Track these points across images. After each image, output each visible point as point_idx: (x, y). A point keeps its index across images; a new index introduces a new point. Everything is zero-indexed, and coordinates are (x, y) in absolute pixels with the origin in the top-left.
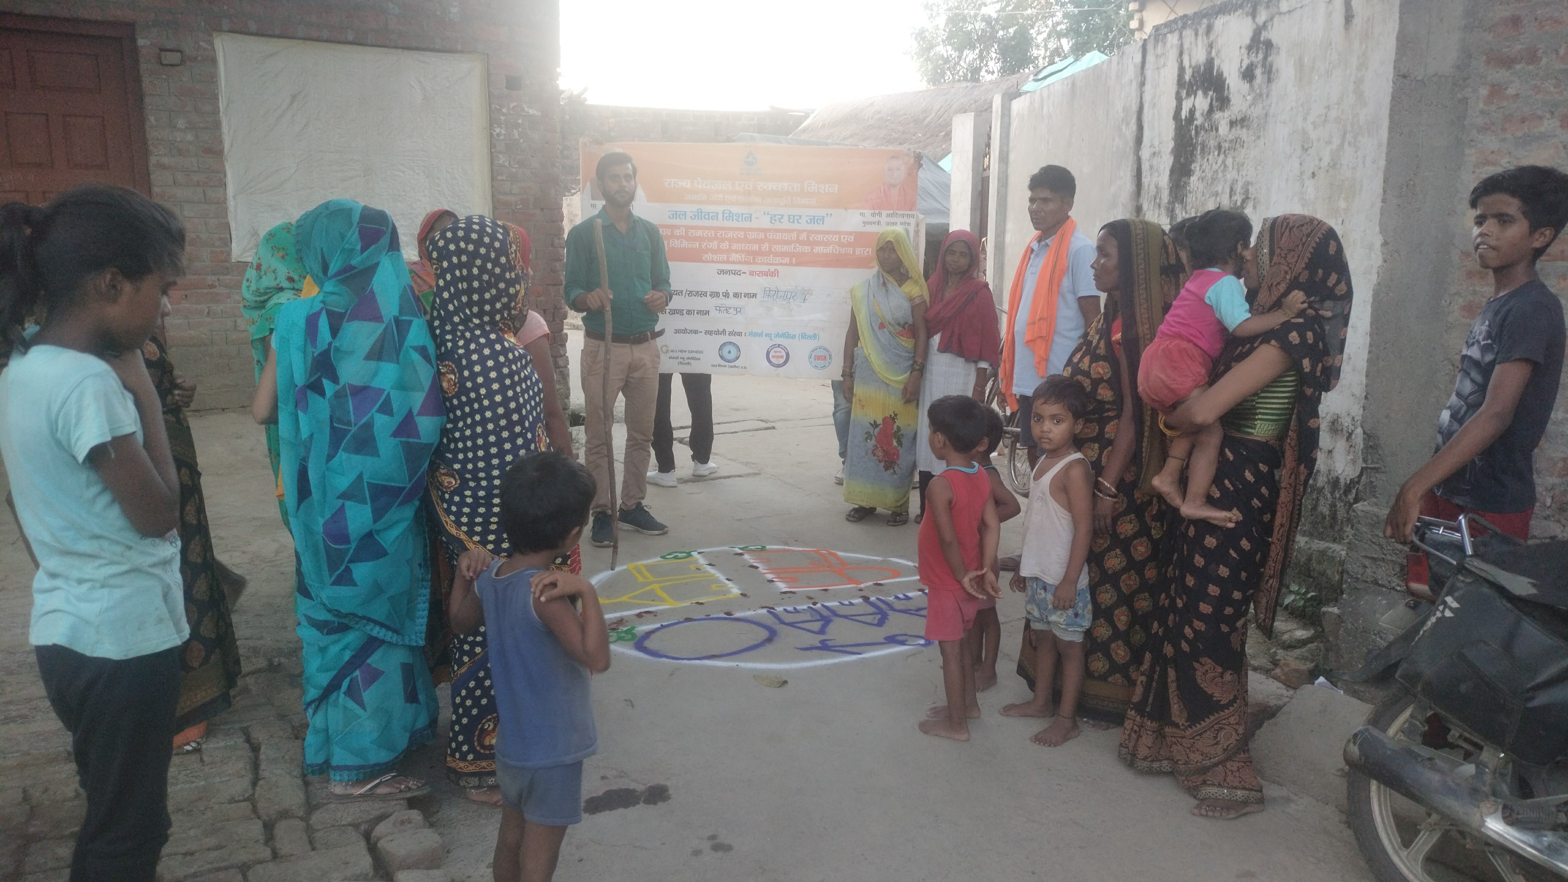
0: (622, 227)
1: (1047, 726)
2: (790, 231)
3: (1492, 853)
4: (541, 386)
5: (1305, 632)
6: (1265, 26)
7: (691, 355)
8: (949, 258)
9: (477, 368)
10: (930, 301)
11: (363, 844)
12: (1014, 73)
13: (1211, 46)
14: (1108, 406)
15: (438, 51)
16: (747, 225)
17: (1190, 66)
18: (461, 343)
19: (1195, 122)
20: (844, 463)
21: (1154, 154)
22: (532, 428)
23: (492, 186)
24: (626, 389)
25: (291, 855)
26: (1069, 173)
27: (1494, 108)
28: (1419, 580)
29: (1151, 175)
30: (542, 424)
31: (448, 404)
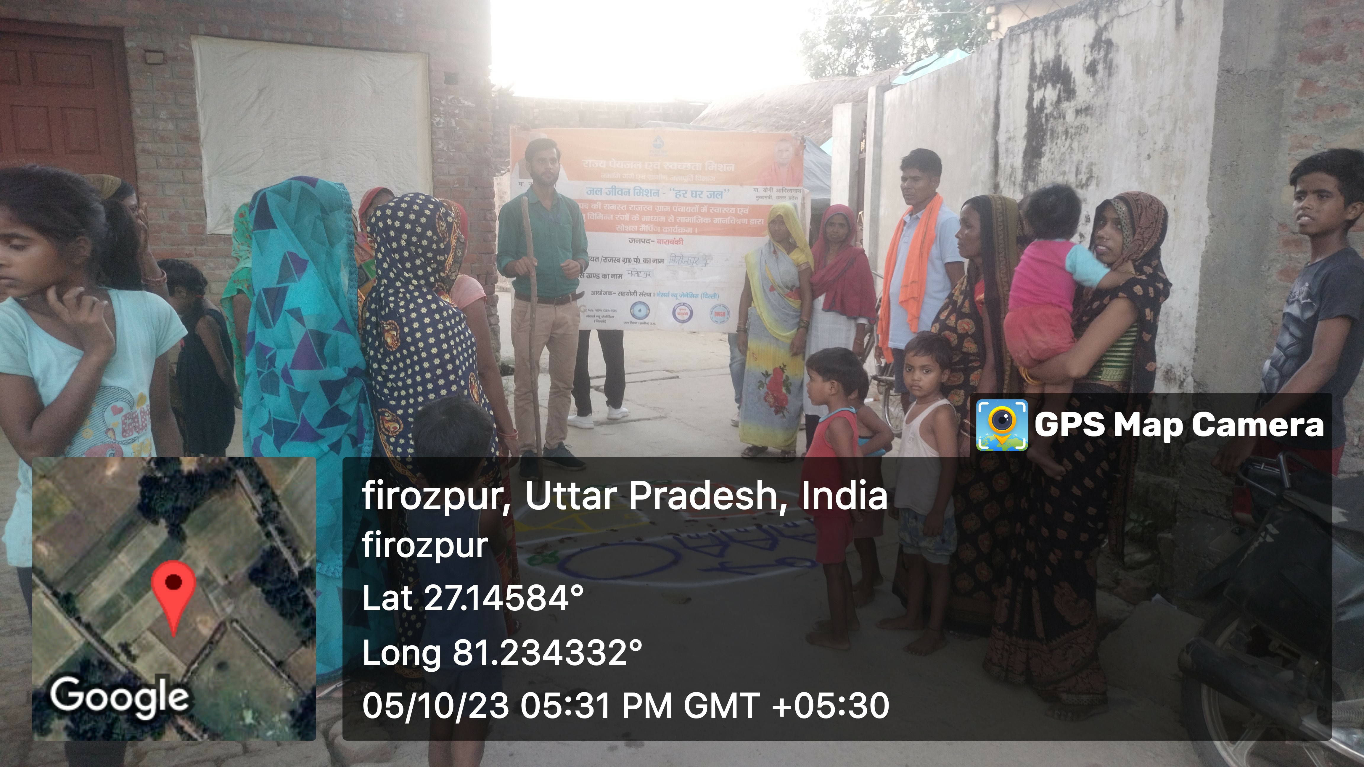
0: (547, 204)
1: (918, 637)
2: (693, 205)
3: (1307, 748)
4: (473, 340)
5: (1143, 555)
6: (1105, 27)
7: (606, 314)
8: (830, 230)
9: (416, 325)
10: (815, 268)
11: (322, 741)
12: (886, 68)
13: (1059, 45)
14: (972, 358)
15: (385, 51)
16: (654, 199)
17: (1041, 62)
18: (402, 303)
19: (1045, 111)
20: (739, 408)
21: (1009, 138)
22: (465, 377)
23: (433, 168)
24: (551, 343)
25: (261, 749)
26: (935, 155)
27: (1306, 98)
28: (1243, 510)
29: (1007, 157)
30: (475, 373)
31: (392, 357)
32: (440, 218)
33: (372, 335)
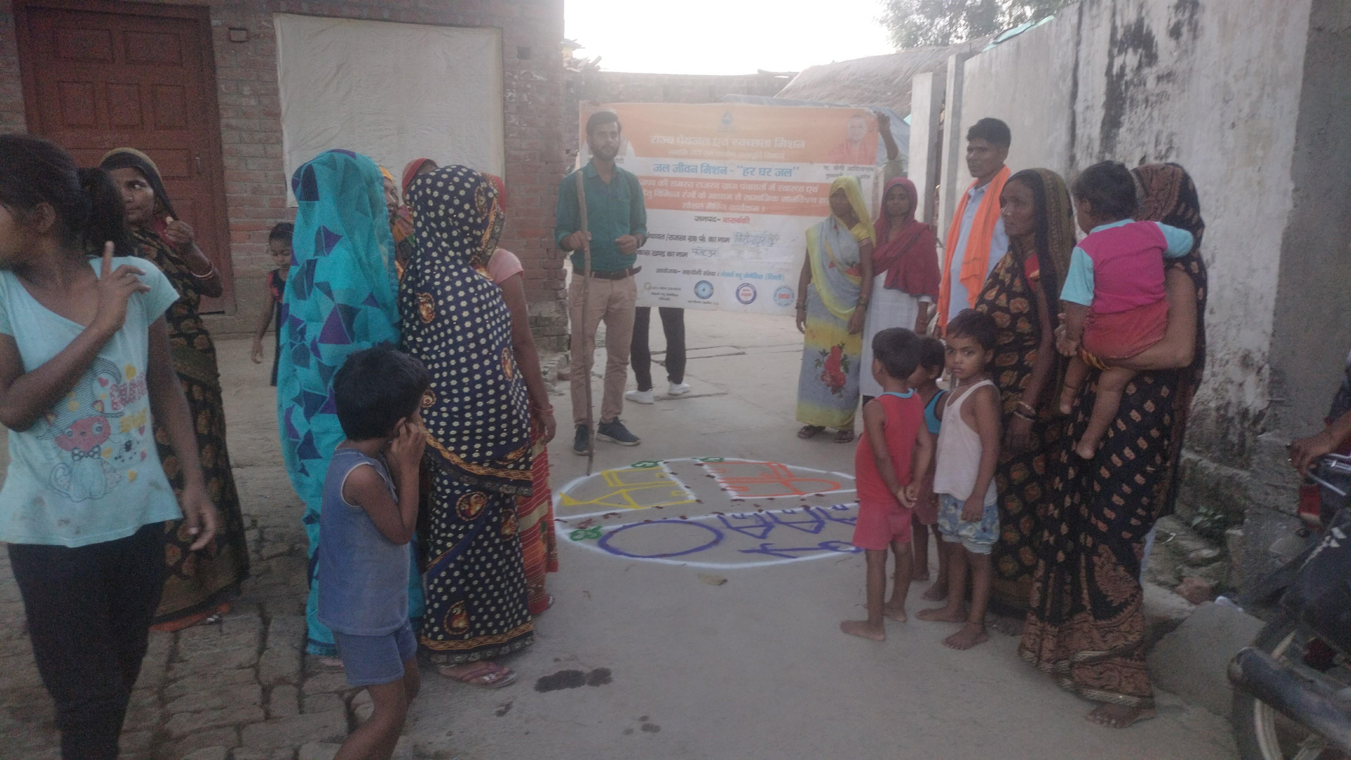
0: (607, 178)
1: (958, 630)
2: (761, 183)
4: (508, 315)
5: (1210, 551)
7: (670, 292)
8: (890, 202)
9: (450, 298)
10: (877, 243)
11: (343, 708)
12: (979, 37)
13: (1141, 6)
14: (1027, 338)
15: (460, 26)
16: (722, 176)
17: (1122, 26)
18: (438, 276)
19: (1126, 78)
21: (1088, 107)
22: (498, 351)
23: (505, 143)
24: (608, 317)
25: (281, 717)
26: (1005, 125)
28: (1310, 511)
29: (1084, 127)
30: (509, 348)
31: (427, 330)
32: (480, 193)
33: (408, 307)
